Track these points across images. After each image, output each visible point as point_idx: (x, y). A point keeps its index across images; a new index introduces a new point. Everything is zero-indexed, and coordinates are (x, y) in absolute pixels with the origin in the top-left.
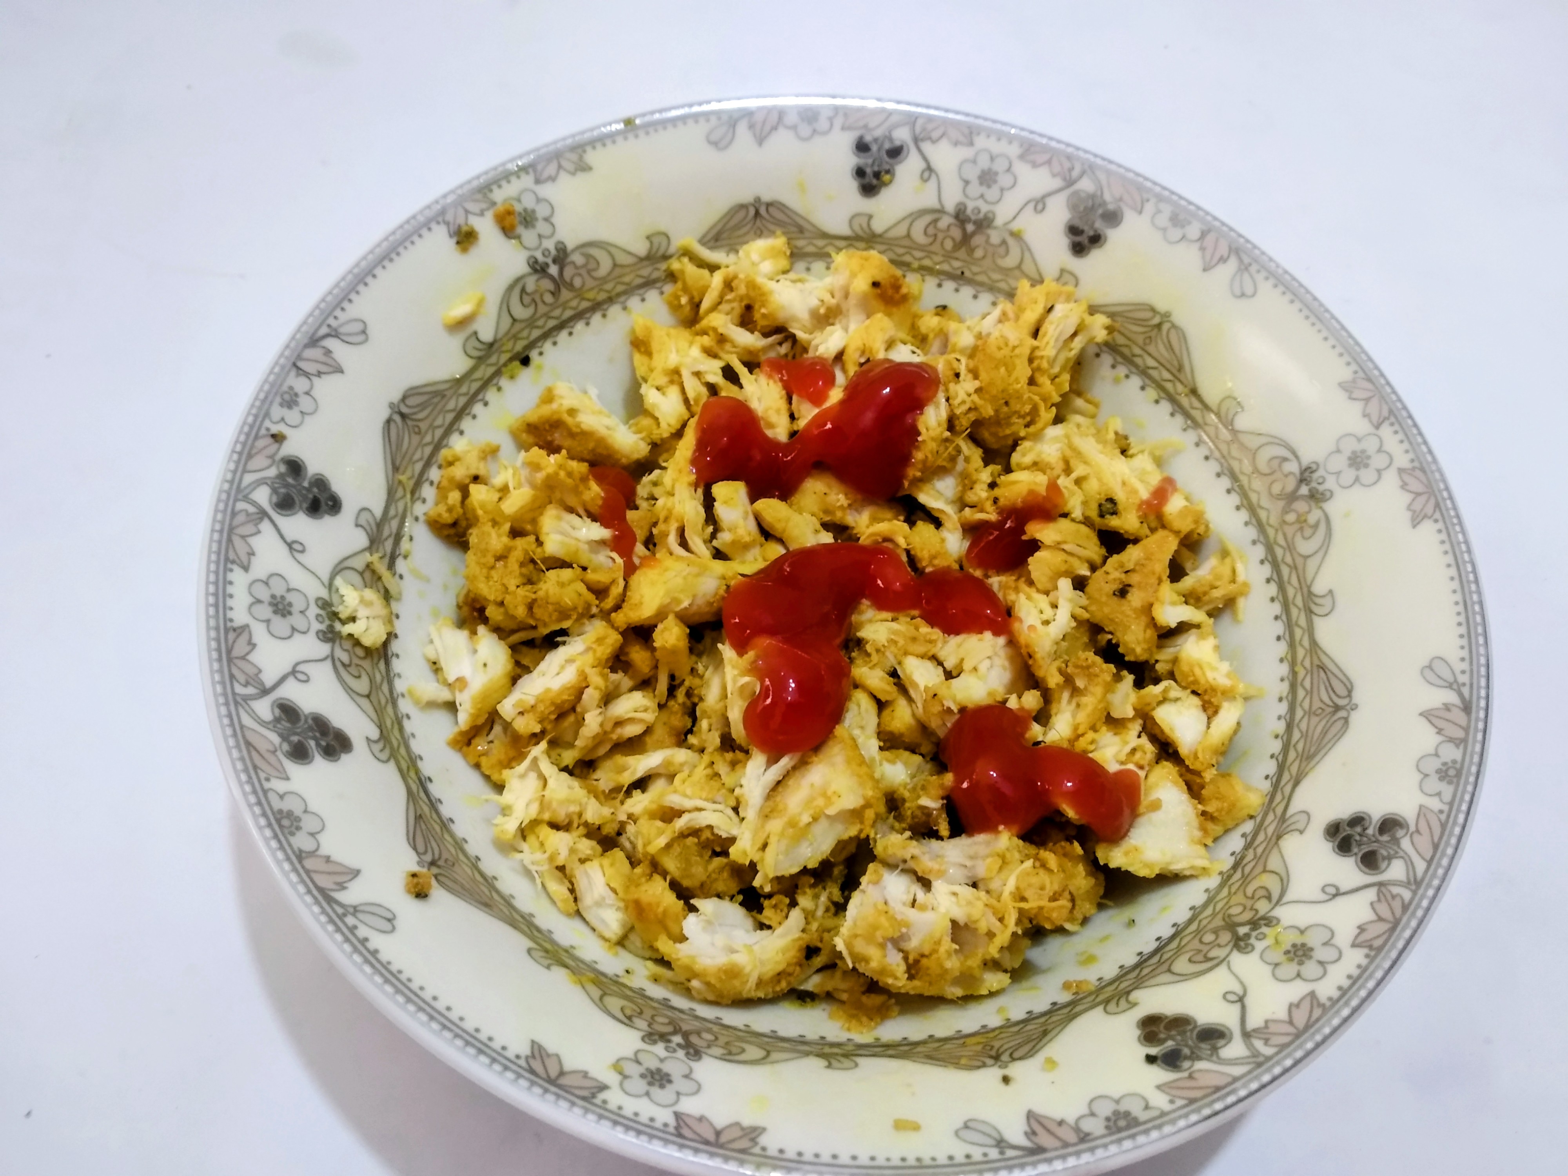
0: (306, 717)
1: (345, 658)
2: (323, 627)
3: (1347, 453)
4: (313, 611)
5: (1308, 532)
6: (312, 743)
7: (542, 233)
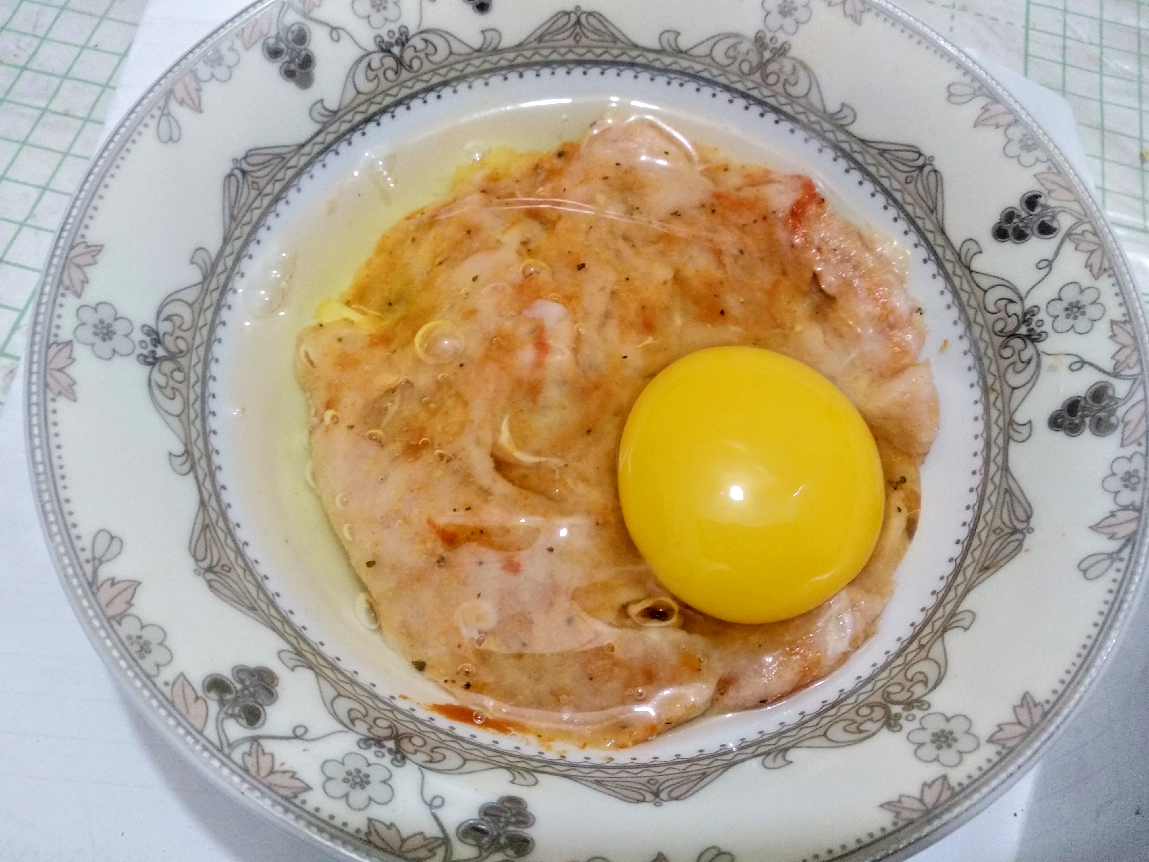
0: (306, 49)
1: (375, 64)
2: (386, 39)
3: (947, 727)
4: (395, 27)
5: (853, 727)
6: (287, 58)
7: (785, 26)
